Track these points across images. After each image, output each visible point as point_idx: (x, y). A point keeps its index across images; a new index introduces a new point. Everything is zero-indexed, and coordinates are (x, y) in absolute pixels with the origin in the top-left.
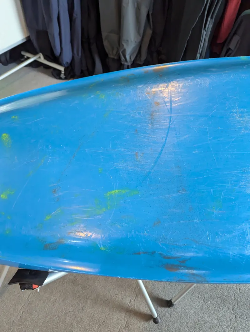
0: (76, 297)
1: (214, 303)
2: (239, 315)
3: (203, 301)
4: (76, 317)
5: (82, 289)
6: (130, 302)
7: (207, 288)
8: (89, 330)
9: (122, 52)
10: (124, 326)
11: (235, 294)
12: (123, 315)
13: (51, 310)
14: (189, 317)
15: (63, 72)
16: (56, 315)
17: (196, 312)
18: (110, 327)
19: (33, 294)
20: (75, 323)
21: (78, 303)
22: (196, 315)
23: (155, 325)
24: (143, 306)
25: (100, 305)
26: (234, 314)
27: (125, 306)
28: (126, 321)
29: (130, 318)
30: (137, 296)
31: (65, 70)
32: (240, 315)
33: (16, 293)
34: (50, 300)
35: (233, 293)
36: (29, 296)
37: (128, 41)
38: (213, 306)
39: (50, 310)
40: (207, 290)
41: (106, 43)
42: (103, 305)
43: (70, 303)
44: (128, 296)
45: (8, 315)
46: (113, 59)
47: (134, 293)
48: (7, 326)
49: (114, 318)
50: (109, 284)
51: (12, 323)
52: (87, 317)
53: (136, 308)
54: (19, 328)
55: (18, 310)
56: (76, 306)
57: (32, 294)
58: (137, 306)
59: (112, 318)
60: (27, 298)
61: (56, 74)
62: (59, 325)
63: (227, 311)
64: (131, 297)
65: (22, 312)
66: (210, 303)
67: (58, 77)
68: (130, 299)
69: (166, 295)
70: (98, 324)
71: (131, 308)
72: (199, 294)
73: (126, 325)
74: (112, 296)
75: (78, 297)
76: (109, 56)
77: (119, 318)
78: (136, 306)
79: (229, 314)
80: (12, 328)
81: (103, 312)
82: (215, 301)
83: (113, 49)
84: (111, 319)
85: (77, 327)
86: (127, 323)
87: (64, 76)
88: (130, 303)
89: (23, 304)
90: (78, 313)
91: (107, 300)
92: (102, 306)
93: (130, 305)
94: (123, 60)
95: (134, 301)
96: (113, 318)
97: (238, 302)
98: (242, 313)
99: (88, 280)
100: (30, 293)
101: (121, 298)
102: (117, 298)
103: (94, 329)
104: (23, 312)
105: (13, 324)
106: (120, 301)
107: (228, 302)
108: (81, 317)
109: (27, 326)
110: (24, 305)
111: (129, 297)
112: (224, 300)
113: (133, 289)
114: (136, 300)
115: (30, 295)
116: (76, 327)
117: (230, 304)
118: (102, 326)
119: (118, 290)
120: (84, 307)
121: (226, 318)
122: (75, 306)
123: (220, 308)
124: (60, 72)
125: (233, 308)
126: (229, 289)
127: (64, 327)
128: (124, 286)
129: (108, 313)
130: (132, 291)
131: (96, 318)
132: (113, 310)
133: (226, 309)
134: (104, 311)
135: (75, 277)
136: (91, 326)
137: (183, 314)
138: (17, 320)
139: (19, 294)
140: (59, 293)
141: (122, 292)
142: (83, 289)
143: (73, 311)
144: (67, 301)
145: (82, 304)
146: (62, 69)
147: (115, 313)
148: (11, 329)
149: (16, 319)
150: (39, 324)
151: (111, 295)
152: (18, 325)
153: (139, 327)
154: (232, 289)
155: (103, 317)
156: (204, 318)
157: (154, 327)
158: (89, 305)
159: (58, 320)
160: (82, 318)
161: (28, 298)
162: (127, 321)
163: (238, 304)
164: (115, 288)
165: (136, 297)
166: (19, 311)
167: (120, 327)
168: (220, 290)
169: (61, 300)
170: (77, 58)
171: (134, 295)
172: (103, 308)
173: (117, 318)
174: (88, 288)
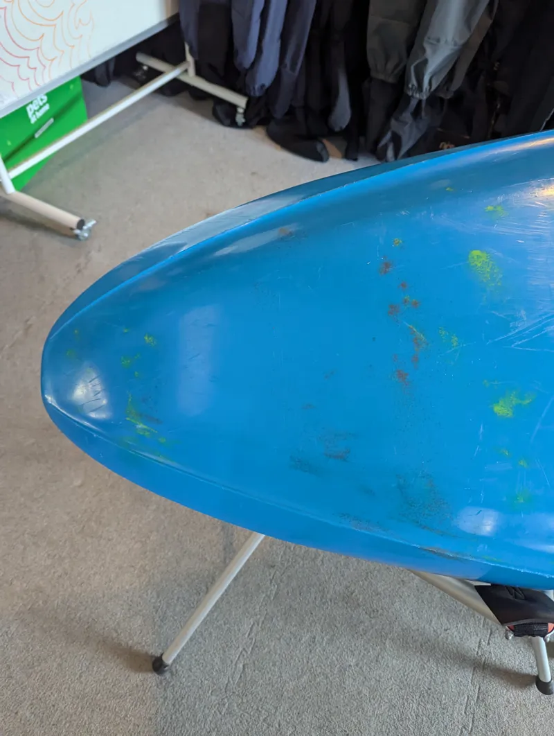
0: (359, 634)
4: (365, 678)
5: (367, 616)
6: (479, 646)
8: (399, 706)
9: (416, 68)
10: (475, 699)
12: (469, 674)
13: (308, 662)
15: (241, 110)
16: (320, 673)
18: (444, 702)
19: (260, 625)
20: (365, 691)
21: (364, 646)
23: (544, 697)
24: (509, 656)
25: (415, 653)
27: (470, 654)
28: (478, 687)
29: (485, 681)
30: (491, 633)
31: (248, 104)
33: (219, 622)
34: (300, 640)
36: (251, 629)
37: (438, 40)
39: (305, 661)
41: (372, 43)
42: (421, 653)
43: (347, 647)
44: (472, 634)
45: (212, 673)
46: (383, 82)
47: (483, 626)
48: (213, 698)
49: (451, 680)
50: (426, 607)
51: (224, 690)
52: (391, 678)
53: (494, 659)
54: (242, 702)
55: (232, 662)
56: (362, 654)
57: (258, 625)
58: (496, 656)
59: (445, 680)
60: (247, 634)
61: (224, 114)
62: (332, 696)
64: (479, 635)
65: (241, 666)
67: (228, 122)
68: (478, 640)
70: (418, 694)
71: (483, 659)
73: (478, 697)
74: (437, 633)
75: (362, 633)
76: (373, 74)
77: (461, 681)
78: (493, 655)
80: (226, 700)
81: (424, 668)
83: (387, 59)
84: (443, 682)
85: (372, 701)
86: (480, 691)
87: (243, 121)
88: (478, 648)
89: (241, 649)
90: (368, 669)
91: (429, 640)
92: (418, 654)
93: (480, 654)
94: (413, 85)
95: (489, 644)
96: (447, 681)
99: (378, 594)
100: (252, 623)
101: (458, 638)
102: (450, 638)
103: (411, 705)
104: (244, 666)
105: (228, 692)
106: (457, 644)
108: (378, 678)
109: (259, 698)
110: (244, 649)
111: (475, 636)
113: (480, 619)
114: (490, 642)
115: (254, 628)
116: (370, 701)
118: (426, 698)
119: (448, 620)
120: (380, 657)
122: (360, 654)
124: (234, 107)
127: (342, 701)
128: (461, 611)
129: (435, 671)
130: (480, 622)
131: (410, 680)
132: (446, 664)
134: (425, 666)
135: (347, 587)
136: (403, 699)
138: (234, 683)
139: (228, 625)
140: (317, 625)
141: (457, 623)
142: (370, 615)
143: (357, 665)
144: (340, 643)
145: (374, 649)
146: (240, 101)
147: (450, 669)
148: (224, 705)
149: (232, 682)
150: (285, 693)
151: (434, 631)
152: (238, 695)
153: (509, 702)
155: (426, 679)
157: (540, 701)
158: (390, 651)
159: (327, 684)
160: (379, 681)
161: (249, 635)
162: (480, 688)
164: (441, 614)
165: (490, 635)
166: (234, 663)
167: (466, 700)
169: (325, 639)
170: (290, 76)
171: (485, 632)
172: (422, 659)
173: (456, 681)
174: (381, 615)
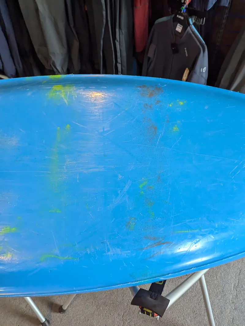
1: (106, 309)
2: (127, 321)
3: (96, 307)
7: (103, 293)
11: (129, 300)
12: (17, 319)
14: (78, 323)
17: (86, 318)
22: (85, 321)
26: (123, 320)
29: (22, 323)
32: (129, 321)
35: (127, 299)
38: (105, 312)
40: (102, 296)
49: (8, 322)
63: (116, 317)
66: (102, 309)
69: (62, 300)
71: (26, 312)
72: (93, 300)
77: (12, 322)
79: (118, 320)
82: (108, 308)
88: (25, 307)
97: (130, 308)
98: (131, 319)
107: (120, 308)
112: (116, 307)
117: (122, 310)
121: (115, 324)
123: (111, 314)
125: (123, 315)
126: (124, 296)
132: (8, 314)
133: (116, 315)
137: (73, 320)
147: (9, 317)
154: (127, 296)
156: (92, 324)
163: (129, 311)
168: (115, 297)
173: (10, 322)
